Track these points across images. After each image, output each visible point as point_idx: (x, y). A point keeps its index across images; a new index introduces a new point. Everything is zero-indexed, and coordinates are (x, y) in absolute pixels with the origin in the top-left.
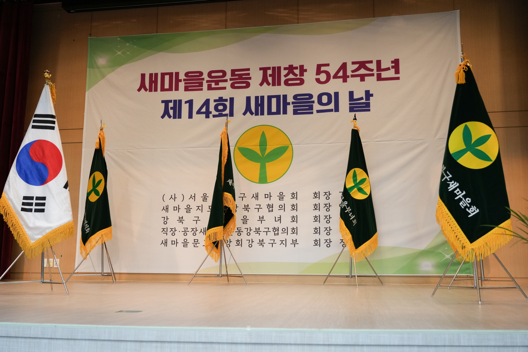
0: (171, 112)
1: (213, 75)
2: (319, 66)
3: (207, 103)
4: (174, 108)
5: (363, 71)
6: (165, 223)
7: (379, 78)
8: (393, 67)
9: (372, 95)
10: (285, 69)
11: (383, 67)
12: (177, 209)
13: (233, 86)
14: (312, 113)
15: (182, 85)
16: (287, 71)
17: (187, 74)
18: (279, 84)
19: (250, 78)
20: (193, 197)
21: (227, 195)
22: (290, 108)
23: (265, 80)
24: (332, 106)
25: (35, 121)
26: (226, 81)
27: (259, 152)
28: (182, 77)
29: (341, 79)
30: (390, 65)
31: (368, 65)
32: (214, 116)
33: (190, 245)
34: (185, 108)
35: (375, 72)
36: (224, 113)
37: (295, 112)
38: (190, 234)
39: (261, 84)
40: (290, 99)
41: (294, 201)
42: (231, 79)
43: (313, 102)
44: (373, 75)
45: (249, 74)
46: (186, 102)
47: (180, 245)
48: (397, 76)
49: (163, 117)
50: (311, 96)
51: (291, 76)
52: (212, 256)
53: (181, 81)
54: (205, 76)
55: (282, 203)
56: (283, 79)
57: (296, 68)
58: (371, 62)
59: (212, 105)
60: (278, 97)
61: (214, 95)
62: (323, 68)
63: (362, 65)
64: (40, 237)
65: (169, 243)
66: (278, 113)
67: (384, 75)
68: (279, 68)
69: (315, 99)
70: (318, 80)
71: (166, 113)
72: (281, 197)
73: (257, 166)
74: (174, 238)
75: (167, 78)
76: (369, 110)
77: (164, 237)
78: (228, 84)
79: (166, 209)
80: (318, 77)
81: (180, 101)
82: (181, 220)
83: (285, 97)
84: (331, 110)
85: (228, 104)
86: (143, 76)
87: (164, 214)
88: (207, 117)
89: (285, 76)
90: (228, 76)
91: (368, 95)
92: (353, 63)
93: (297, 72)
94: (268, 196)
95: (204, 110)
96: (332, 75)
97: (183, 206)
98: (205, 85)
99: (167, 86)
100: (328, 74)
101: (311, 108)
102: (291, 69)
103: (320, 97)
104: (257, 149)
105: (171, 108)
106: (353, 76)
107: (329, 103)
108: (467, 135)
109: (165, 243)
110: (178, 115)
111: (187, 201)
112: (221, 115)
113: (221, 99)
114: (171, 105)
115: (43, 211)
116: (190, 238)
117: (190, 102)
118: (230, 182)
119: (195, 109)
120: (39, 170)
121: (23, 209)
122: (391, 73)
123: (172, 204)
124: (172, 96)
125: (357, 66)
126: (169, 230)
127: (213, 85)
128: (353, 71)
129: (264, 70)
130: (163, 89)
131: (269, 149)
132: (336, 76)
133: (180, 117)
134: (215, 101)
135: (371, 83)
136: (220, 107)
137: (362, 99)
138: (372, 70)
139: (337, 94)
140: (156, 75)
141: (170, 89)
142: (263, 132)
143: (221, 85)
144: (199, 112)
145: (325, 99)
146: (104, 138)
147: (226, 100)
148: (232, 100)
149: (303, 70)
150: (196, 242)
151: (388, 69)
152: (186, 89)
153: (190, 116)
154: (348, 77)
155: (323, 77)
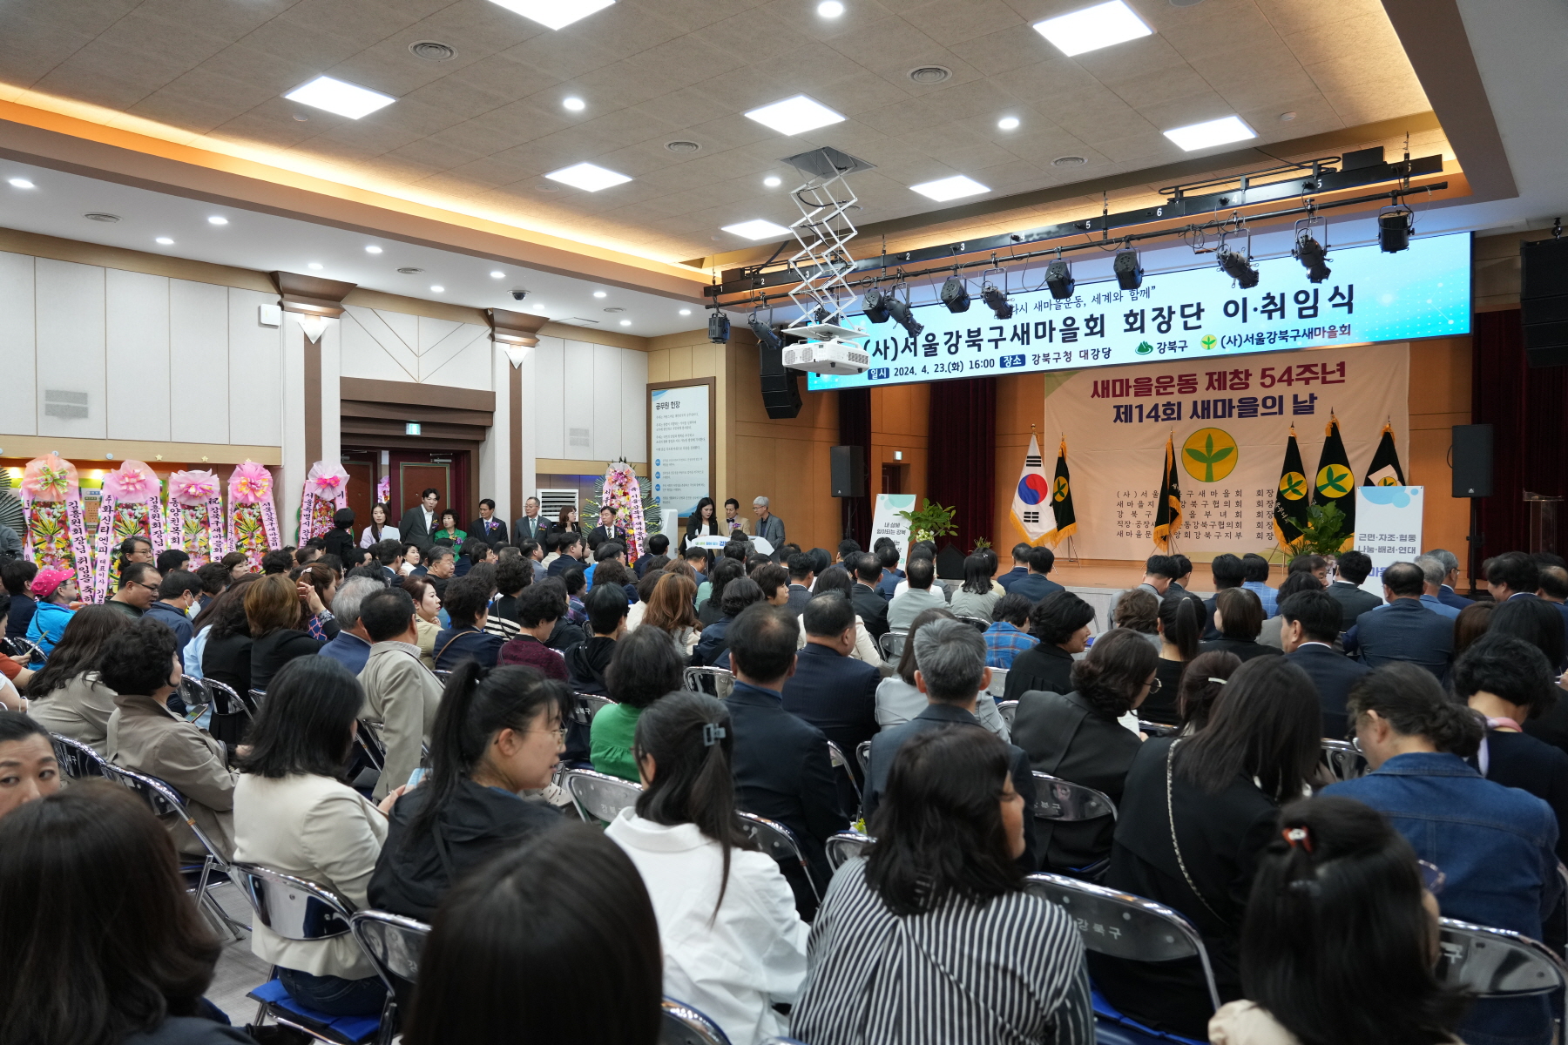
0: (1123, 416)
1: (1162, 380)
2: (1264, 371)
3: (1156, 407)
4: (1125, 413)
5: (1308, 375)
6: (1121, 516)
7: (1324, 381)
8: (1338, 370)
9: (1316, 398)
10: (1231, 373)
11: (1328, 370)
12: (1130, 504)
13: (1180, 391)
14: (1256, 416)
15: (1132, 391)
16: (1232, 376)
17: (1136, 381)
18: (1225, 389)
19: (1197, 383)
20: (1145, 494)
21: (1173, 498)
22: (1235, 412)
23: (1211, 385)
24: (1276, 409)
25: (1028, 461)
26: (1174, 386)
27: (1205, 453)
28: (1132, 383)
29: (1286, 383)
30: (1335, 368)
31: (1314, 369)
32: (1163, 420)
33: (1144, 536)
34: (1136, 412)
35: (1320, 375)
36: (1172, 416)
37: (1240, 416)
38: (1143, 527)
39: (1207, 389)
40: (1235, 403)
41: (1239, 499)
42: (1178, 385)
43: (1258, 405)
44: (1317, 378)
45: (1195, 379)
46: (1136, 407)
47: (1134, 536)
48: (1342, 378)
49: (1115, 421)
50: (1255, 400)
51: (1236, 381)
52: (1161, 548)
53: (1131, 387)
54: (1154, 382)
55: (1227, 499)
56: (1228, 383)
57: (1242, 373)
58: (1316, 365)
59: (1161, 409)
60: (1223, 401)
61: (1162, 400)
62: (1268, 373)
63: (1307, 368)
64: (1036, 538)
65: (1125, 534)
66: (1223, 416)
67: (1329, 378)
68: (1225, 373)
69: (1260, 402)
70: (1263, 384)
71: (1118, 417)
72: (1227, 494)
73: (1204, 465)
74: (1128, 530)
75: (1118, 384)
76: (1313, 413)
77: (1120, 529)
78: (1175, 390)
79: (1121, 504)
80: (1262, 381)
81: (1131, 406)
82: (1134, 514)
83: (1230, 401)
84: (1275, 413)
85: (1175, 408)
86: (1096, 383)
87: (1119, 509)
88: (1157, 420)
89: (1231, 380)
90: (1176, 382)
91: (1313, 398)
92: (1299, 367)
93: (1242, 376)
94: (1214, 493)
95: (1153, 414)
96: (1277, 379)
97: (1136, 503)
98: (1154, 391)
99: (1118, 392)
100: (1272, 378)
101: (1256, 411)
102: (1236, 373)
103: (1264, 400)
104: (1204, 451)
105: (1123, 413)
106: (1297, 380)
107: (1273, 406)
108: (1330, 473)
109: (1121, 534)
110: (1129, 419)
111: (1140, 498)
112: (1169, 419)
113: (1169, 403)
114: (1122, 410)
115: (1037, 521)
116: (1143, 530)
117: (1140, 407)
118: (1175, 486)
119: (1145, 413)
120: (1033, 495)
121: (1025, 521)
122: (1336, 376)
123: (1126, 500)
124: (1123, 401)
125: (1302, 369)
126: (1124, 523)
127: (1162, 391)
128: (1298, 375)
129: (1210, 375)
130: (1114, 395)
131: (1216, 449)
132: (1280, 380)
133: (1131, 421)
134: (1164, 405)
135: (1316, 387)
136: (1169, 412)
137: (1306, 402)
138: (1317, 373)
139: (1281, 398)
140: (1108, 381)
141: (1121, 395)
142: (1209, 435)
143: (1169, 390)
144: (1148, 416)
145: (1269, 402)
146: (1065, 448)
147: (1174, 405)
148: (1179, 404)
149: (1248, 374)
150: (1148, 533)
151: (1333, 372)
152: (1136, 395)
153: (1141, 420)
154: (1293, 380)
155: (1268, 381)
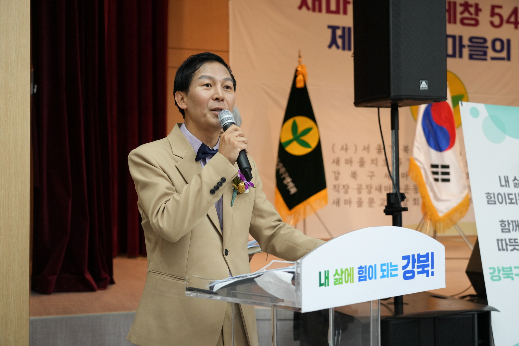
0: (340, 41)
2: (493, 7)
4: (342, 37)
6: (336, 179)
10: (461, 5)
12: (349, 162)
14: (485, 60)
15: (350, 8)
16: (462, 8)
18: (455, 22)
20: (367, 148)
22: (466, 52)
24: (504, 54)
29: (513, 25)
33: (365, 205)
37: (471, 57)
38: (364, 192)
40: (466, 41)
43: (487, 47)
47: (354, 205)
49: (330, 46)
50: (485, 40)
51: (466, 15)
53: (349, 2)
56: (459, 17)
57: (471, 6)
60: (454, 37)
62: (497, 10)
65: (342, 202)
66: (454, 55)
68: (455, 3)
69: (489, 44)
70: (492, 23)
71: (333, 42)
74: (347, 197)
77: (337, 195)
79: (337, 162)
80: (492, 19)
81: (349, 29)
82: (354, 175)
83: (461, 38)
84: (504, 59)
87: (335, 168)
89: (462, 13)
93: (472, 10)
96: (505, 19)
97: (356, 160)
99: (333, 7)
100: (501, 17)
101: (485, 53)
102: (466, 6)
103: (494, 42)
105: (340, 37)
107: (502, 50)
109: (337, 202)
110: (347, 46)
111: (361, 154)
114: (339, 32)
116: (365, 196)
123: (343, 156)
124: (340, 20)
126: (341, 187)
130: (328, 11)
132: (508, 22)
133: (350, 49)
139: (509, 42)
141: (337, 12)
145: (498, 46)
149: (478, 10)
150: (371, 201)
155: (496, 20)
